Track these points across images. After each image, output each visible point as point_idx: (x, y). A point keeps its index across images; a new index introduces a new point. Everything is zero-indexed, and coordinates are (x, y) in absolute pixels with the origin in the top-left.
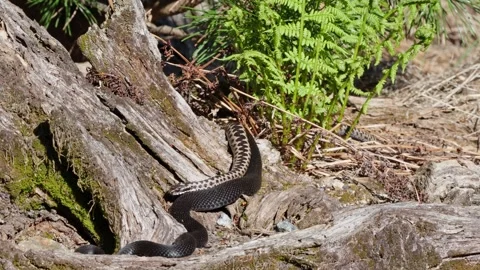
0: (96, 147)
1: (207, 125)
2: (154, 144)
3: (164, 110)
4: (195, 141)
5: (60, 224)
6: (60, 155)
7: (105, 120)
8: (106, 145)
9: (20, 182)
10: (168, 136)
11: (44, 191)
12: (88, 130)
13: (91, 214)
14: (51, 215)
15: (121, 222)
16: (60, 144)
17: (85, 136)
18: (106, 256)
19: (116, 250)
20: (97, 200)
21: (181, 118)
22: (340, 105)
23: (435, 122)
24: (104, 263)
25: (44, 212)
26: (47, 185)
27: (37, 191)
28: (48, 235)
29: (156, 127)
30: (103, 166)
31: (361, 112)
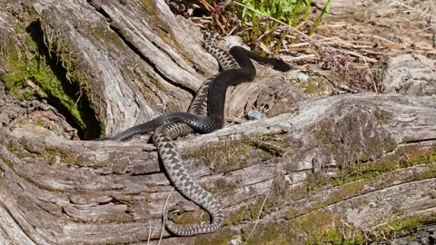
0: (83, 43)
1: (183, 23)
2: (136, 40)
3: (144, 9)
4: (173, 38)
5: (50, 113)
6: (50, 50)
7: (91, 18)
8: (92, 42)
9: (14, 75)
10: (148, 33)
11: (36, 83)
12: (76, 28)
13: (78, 104)
14: (42, 105)
15: (106, 111)
16: (50, 41)
17: (73, 32)
18: (92, 142)
19: (102, 136)
20: (84, 91)
21: (160, 16)
22: (304, 5)
23: (391, 20)
24: (91, 148)
25: (35, 102)
26: (39, 78)
27: (30, 83)
28: (40, 123)
29: (138, 25)
30: (89, 60)
31: (324, 11)
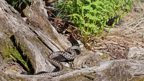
0: (28, 43)
1: (61, 36)
2: (46, 42)
3: (49, 31)
4: (58, 41)
5: (17, 66)
6: (18, 45)
7: (31, 35)
8: (31, 42)
9: (5, 53)
10: (50, 39)
11: (13, 56)
12: (26, 38)
13: (27, 63)
14: (15, 63)
15: (36, 65)
16: (18, 42)
17: (25, 39)
18: (31, 75)
19: (35, 74)
20: (29, 59)
21: (54, 34)
22: (101, 30)
23: (130, 35)
24: (31, 77)
25: (13, 62)
26: (14, 54)
27: (11, 56)
28: (14, 69)
29: (46, 37)
30: (30, 48)
31: (108, 32)
